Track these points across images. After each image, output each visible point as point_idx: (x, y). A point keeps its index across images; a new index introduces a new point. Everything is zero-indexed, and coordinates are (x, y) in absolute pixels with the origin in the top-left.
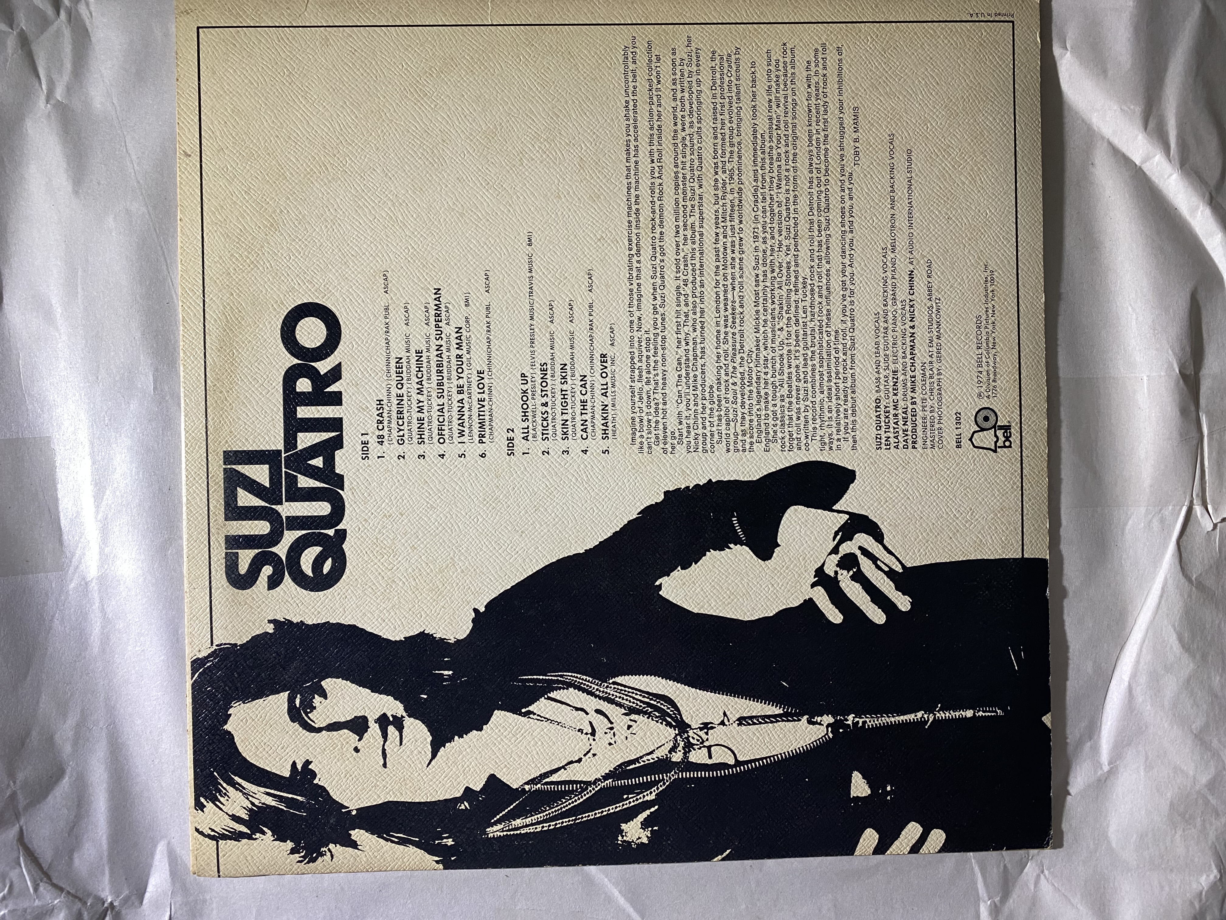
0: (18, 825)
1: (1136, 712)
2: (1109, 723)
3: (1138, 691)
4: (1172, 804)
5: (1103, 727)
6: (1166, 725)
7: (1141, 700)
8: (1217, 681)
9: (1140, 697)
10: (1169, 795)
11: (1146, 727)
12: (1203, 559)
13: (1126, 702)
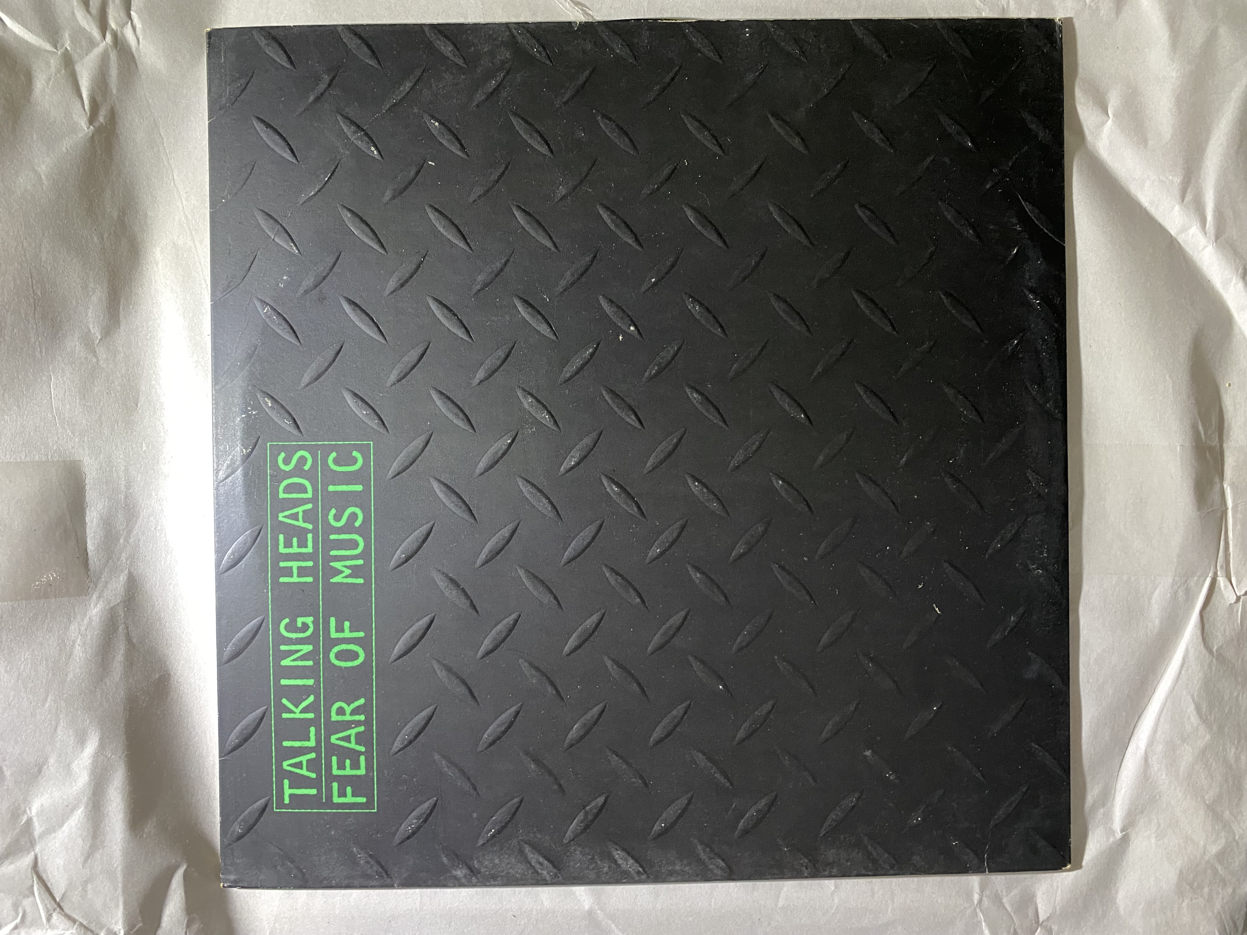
0: (33, 853)
1: (1150, 780)
2: (1123, 791)
3: (1154, 761)
4: (1181, 872)
5: (1117, 794)
6: (1180, 795)
7: (1156, 768)
8: (1233, 752)
9: (1155, 766)
10: (1179, 864)
11: (1160, 797)
12: (1225, 631)
13: (1142, 770)
